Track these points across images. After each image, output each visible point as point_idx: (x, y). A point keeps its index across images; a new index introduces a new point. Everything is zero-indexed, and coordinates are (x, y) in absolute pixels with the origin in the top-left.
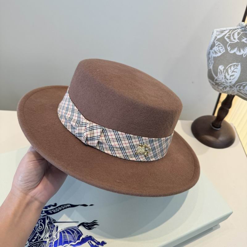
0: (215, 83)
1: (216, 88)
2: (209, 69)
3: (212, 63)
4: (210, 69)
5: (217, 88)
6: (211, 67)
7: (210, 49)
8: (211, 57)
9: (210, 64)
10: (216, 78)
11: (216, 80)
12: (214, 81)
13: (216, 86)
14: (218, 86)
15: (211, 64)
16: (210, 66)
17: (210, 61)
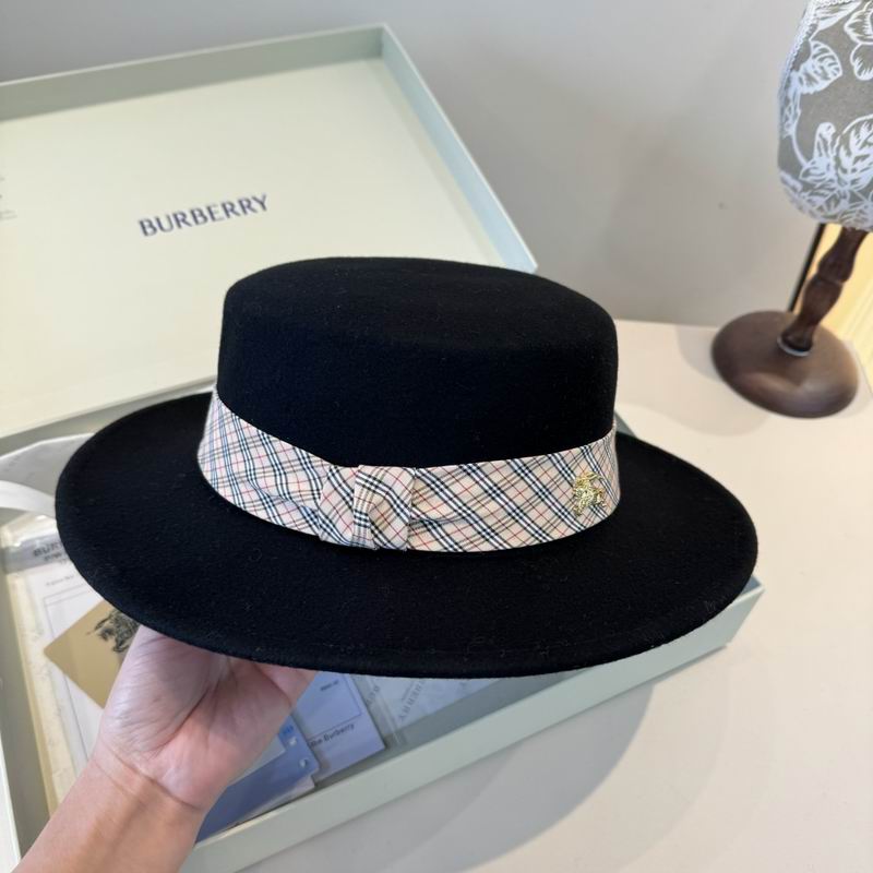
0: (804, 183)
1: (804, 202)
2: (785, 136)
3: (796, 115)
4: (789, 138)
5: (809, 201)
6: (792, 131)
7: (791, 70)
8: (795, 94)
9: (787, 119)
10: (806, 165)
11: (807, 173)
12: (801, 177)
13: (806, 194)
14: (811, 194)
15: (790, 121)
16: (789, 126)
17: (790, 109)
